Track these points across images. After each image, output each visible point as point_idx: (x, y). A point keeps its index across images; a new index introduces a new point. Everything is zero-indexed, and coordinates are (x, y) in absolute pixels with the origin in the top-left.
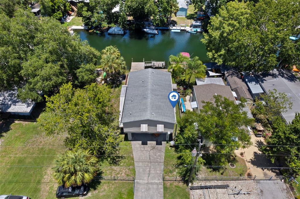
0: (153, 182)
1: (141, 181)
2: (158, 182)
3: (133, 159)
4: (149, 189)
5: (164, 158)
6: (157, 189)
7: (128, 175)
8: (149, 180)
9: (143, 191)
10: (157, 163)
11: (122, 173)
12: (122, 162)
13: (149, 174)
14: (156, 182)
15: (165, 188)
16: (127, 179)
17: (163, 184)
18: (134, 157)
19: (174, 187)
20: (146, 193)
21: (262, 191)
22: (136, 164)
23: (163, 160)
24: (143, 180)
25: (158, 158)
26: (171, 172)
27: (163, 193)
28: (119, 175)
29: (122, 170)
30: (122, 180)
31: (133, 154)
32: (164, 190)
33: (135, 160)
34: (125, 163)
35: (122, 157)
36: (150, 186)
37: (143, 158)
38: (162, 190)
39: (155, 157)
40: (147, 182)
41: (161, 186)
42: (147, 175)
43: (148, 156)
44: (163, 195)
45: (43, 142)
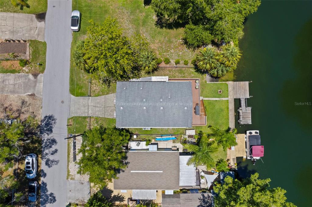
0: (90, 109)
1: (90, 101)
2: (90, 113)
3: (107, 94)
4: (85, 107)
5: (109, 118)
6: (85, 112)
7: (94, 91)
8: (91, 106)
9: (84, 103)
10: (104, 112)
11: (96, 87)
12: (105, 87)
13: (95, 107)
14: (90, 112)
15: (85, 118)
16: (91, 91)
17: (88, 116)
18: (109, 95)
19: (86, 124)
20: (82, 105)
21: (83, 184)
22: (103, 96)
23: (106, 117)
24: (91, 102)
25: (108, 113)
26: (97, 122)
27: (82, 116)
28: (94, 85)
29: (99, 87)
30: (91, 87)
31: (111, 93)
32: (83, 117)
33: (107, 96)
34: (104, 88)
35: (109, 85)
36: (87, 108)
37: (108, 102)
38: (84, 116)
39: (109, 111)
40: (90, 105)
41: (86, 115)
42: (94, 105)
43: (110, 105)
44: (80, 116)
45: (122, 21)
